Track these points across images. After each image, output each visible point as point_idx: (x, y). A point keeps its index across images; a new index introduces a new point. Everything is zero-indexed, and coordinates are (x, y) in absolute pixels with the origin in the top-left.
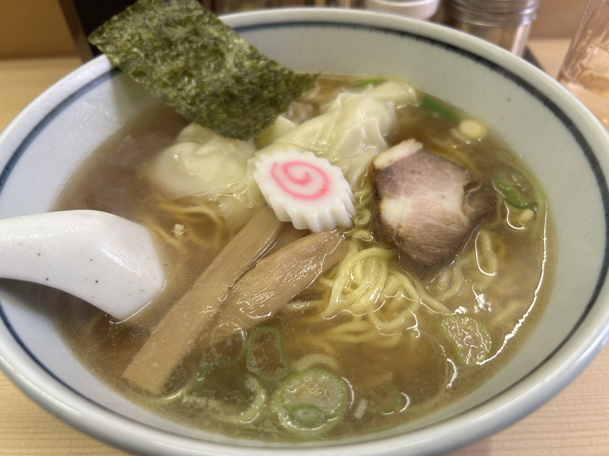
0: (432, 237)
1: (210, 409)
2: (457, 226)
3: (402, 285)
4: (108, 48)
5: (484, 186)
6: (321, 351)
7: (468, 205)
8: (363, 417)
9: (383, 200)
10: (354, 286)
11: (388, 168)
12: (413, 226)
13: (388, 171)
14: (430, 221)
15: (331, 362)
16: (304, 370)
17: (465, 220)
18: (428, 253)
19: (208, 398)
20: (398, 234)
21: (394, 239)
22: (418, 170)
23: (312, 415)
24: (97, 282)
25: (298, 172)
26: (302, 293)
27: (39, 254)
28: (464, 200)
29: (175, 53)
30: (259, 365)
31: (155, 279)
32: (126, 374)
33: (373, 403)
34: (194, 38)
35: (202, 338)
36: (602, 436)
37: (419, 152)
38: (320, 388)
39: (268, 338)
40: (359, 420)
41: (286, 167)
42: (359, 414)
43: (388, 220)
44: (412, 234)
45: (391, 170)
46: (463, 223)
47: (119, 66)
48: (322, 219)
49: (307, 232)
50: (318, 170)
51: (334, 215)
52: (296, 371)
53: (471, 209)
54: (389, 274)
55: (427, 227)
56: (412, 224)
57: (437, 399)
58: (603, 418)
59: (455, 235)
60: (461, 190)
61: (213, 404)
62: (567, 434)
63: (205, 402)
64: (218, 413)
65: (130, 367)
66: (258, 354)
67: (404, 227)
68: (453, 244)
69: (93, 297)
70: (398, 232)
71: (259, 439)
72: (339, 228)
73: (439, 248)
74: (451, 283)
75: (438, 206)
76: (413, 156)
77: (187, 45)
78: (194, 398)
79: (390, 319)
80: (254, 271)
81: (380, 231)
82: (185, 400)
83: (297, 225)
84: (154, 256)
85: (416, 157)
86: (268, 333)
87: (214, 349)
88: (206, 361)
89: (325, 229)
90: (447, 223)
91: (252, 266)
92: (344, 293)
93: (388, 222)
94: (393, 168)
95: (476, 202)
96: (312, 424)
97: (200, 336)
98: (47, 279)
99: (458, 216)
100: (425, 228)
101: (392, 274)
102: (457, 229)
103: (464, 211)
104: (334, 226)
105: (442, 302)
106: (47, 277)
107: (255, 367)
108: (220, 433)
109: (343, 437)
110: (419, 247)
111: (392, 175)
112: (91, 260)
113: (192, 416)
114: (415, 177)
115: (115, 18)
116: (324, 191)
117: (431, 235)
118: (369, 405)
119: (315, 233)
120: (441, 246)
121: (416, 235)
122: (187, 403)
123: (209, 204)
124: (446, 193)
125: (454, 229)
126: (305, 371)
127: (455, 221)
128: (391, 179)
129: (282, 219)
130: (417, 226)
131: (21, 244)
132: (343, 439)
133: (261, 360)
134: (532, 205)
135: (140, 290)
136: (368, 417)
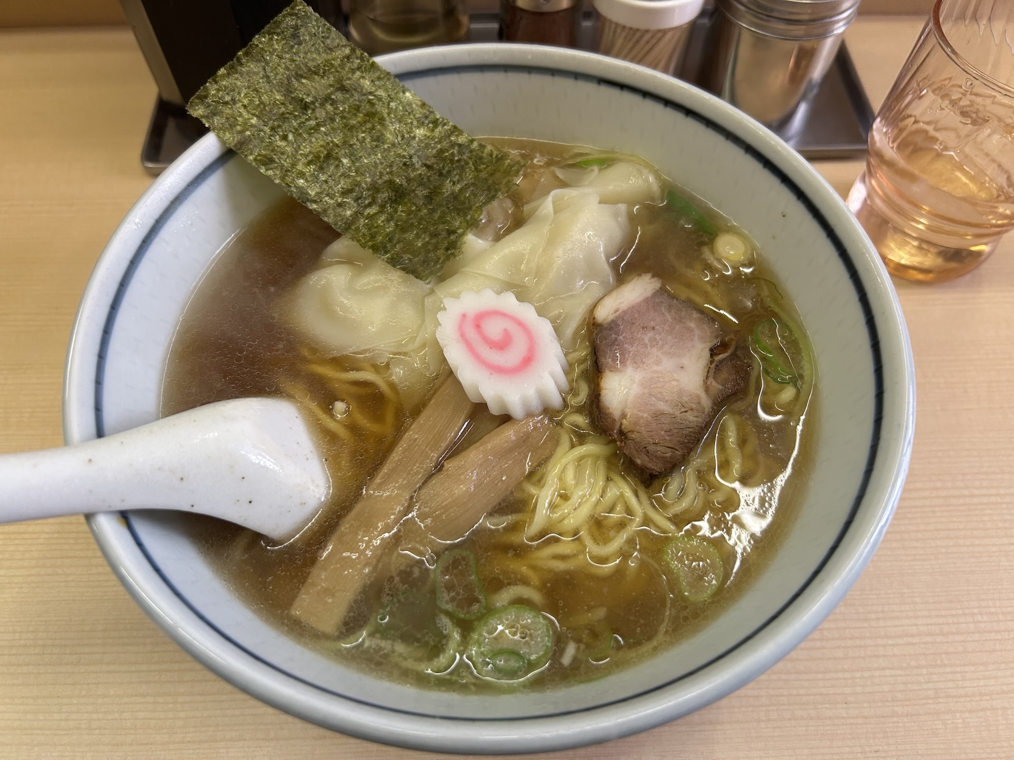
0: (663, 433)
1: (396, 654)
2: (696, 414)
3: (622, 495)
4: (217, 120)
5: (737, 348)
6: (525, 582)
7: (713, 380)
8: (571, 664)
9: (604, 374)
10: (565, 497)
11: (613, 321)
12: (641, 414)
13: (613, 326)
14: (663, 407)
15: (536, 596)
16: (504, 606)
17: (706, 403)
18: (657, 457)
19: (394, 640)
20: (620, 427)
21: (616, 436)
22: (652, 324)
23: (514, 664)
24: (250, 502)
25: (494, 329)
26: (500, 504)
27: (182, 479)
28: (708, 372)
29: (313, 123)
30: (453, 600)
31: (317, 486)
32: (296, 612)
33: (582, 647)
34: (338, 96)
35: (380, 565)
36: (860, 646)
37: (656, 294)
38: (522, 630)
39: (460, 564)
40: (566, 668)
41: (479, 319)
42: (566, 660)
43: (609, 406)
44: (638, 428)
45: (617, 325)
46: (704, 408)
47: (234, 149)
48: (525, 403)
49: (506, 419)
50: (520, 324)
51: (541, 395)
52: (493, 608)
53: (716, 386)
54: (608, 479)
55: (658, 415)
56: (639, 411)
57: (655, 643)
58: (866, 625)
59: (692, 428)
60: (707, 354)
61: (400, 648)
62: (819, 644)
63: (390, 646)
64: (405, 659)
65: (297, 603)
66: (450, 587)
67: (628, 416)
68: (688, 443)
69: (246, 520)
70: (621, 424)
71: (454, 691)
72: (548, 411)
73: (670, 449)
74: (682, 492)
75: (674, 383)
76: (646, 300)
77: (329, 107)
78: (379, 641)
79: (607, 541)
80: (441, 476)
81: (598, 422)
82: (367, 644)
83: (494, 409)
84: (312, 452)
85: (651, 302)
86: (460, 558)
87: (397, 579)
88: (388, 595)
89: (529, 415)
90: (683, 410)
91: (439, 467)
92: (553, 507)
93: (609, 409)
94: (620, 322)
95: (724, 374)
96: (513, 674)
97: (378, 561)
98: (192, 506)
99: (698, 397)
100: (655, 418)
101: (612, 480)
102: (695, 419)
103: (707, 389)
104: (540, 409)
105: (669, 519)
106: (192, 504)
107: (447, 603)
108: (411, 684)
109: (548, 688)
110: (645, 448)
111: (617, 334)
112: (243, 478)
113: (379, 664)
114: (647, 337)
115: (222, 71)
116: (528, 361)
117: (662, 430)
118: (578, 649)
119: (517, 420)
120: (673, 446)
121: (643, 428)
122: (370, 647)
123: (376, 368)
124: (685, 361)
125: (691, 418)
126: (505, 608)
127: (694, 406)
128: (616, 339)
129: (474, 399)
130: (645, 415)
131: (159, 469)
132: (549, 690)
133: (454, 593)
134: (796, 380)
135: (301, 504)
136: (576, 664)
